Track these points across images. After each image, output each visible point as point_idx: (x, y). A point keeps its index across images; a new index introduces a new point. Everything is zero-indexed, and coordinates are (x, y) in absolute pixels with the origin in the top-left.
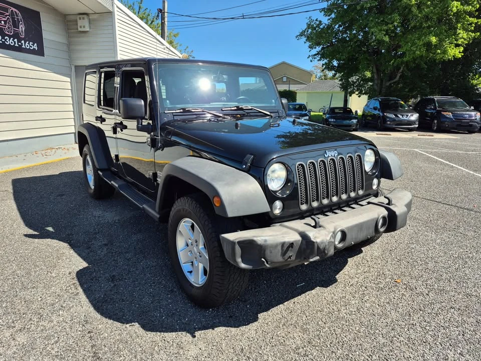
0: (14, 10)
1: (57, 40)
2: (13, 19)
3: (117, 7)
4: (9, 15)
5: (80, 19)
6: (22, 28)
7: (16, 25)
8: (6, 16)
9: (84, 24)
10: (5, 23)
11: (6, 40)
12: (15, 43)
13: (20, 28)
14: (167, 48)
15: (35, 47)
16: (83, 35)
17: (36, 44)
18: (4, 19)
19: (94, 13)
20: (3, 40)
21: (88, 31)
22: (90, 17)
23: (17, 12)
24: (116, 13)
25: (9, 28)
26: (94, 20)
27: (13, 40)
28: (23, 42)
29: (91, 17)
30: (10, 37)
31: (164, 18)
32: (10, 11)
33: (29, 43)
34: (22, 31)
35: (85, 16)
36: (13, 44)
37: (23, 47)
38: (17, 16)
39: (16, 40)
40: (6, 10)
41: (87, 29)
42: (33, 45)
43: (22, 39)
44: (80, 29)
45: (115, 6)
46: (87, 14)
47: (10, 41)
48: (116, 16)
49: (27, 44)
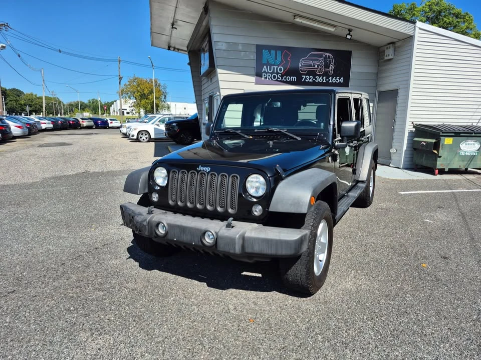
0: (328, 54)
1: (360, 71)
2: (326, 62)
3: (420, 29)
4: (322, 60)
5: (387, 48)
6: (332, 67)
7: (327, 66)
8: (320, 60)
9: (389, 53)
10: (318, 67)
11: (316, 79)
12: (323, 80)
13: (330, 67)
15: (342, 80)
16: (388, 63)
17: (342, 78)
18: (318, 63)
19: (397, 40)
20: (314, 79)
21: (392, 59)
22: (396, 45)
23: (330, 55)
24: (417, 35)
25: (320, 69)
27: (322, 78)
28: (330, 78)
29: (398, 44)
30: (320, 76)
32: (324, 56)
33: (336, 79)
34: (331, 70)
35: (391, 45)
36: (321, 81)
37: (330, 82)
38: (329, 58)
39: (324, 78)
40: (321, 56)
41: (391, 57)
42: (339, 79)
43: (330, 76)
44: (386, 58)
45: (417, 29)
46: (393, 43)
47: (319, 79)
48: (416, 39)
49: (334, 79)
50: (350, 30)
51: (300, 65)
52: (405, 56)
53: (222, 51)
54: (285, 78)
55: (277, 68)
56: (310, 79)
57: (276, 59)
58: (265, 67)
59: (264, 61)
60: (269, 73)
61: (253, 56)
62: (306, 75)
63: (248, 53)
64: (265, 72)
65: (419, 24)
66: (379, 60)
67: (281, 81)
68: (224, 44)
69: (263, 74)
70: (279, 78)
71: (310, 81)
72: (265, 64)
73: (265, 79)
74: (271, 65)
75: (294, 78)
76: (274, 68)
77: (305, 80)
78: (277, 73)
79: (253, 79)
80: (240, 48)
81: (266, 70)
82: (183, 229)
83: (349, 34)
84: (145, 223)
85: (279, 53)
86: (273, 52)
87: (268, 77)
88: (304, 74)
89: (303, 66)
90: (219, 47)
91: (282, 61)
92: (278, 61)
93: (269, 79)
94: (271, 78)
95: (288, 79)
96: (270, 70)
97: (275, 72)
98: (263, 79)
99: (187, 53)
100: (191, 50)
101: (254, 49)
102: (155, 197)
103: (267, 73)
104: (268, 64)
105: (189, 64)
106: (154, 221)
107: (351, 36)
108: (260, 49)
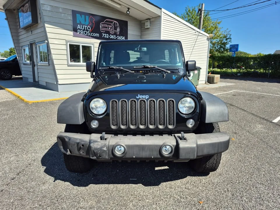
0: (115, 22)
1: (135, 34)
2: (115, 26)
3: (164, 12)
4: (113, 25)
5: (146, 22)
6: (118, 30)
7: (115, 29)
8: (112, 25)
9: (148, 25)
10: (111, 29)
11: (110, 36)
12: (114, 37)
13: (117, 30)
14: (197, 31)
16: (147, 30)
17: (124, 37)
18: (110, 27)
19: (152, 18)
20: (109, 36)
21: (149, 28)
22: (151, 21)
23: (117, 22)
24: (162, 16)
25: (112, 30)
26: (152, 21)
27: (114, 36)
28: (118, 36)
30: (112, 34)
31: (201, 14)
32: (113, 23)
33: (121, 37)
34: (118, 32)
35: (148, 20)
36: (113, 38)
37: (118, 39)
38: (117, 24)
39: (115, 36)
40: (112, 22)
41: (149, 27)
42: (123, 37)
43: (118, 35)
44: (146, 27)
45: (162, 12)
46: (149, 19)
47: (112, 37)
48: (162, 18)
49: (120, 37)
50: (129, 9)
51: (101, 27)
52: (157, 27)
53: (48, 11)
54: (92, 34)
55: (87, 27)
56: (107, 36)
57: (85, 21)
58: (79, 25)
59: (78, 22)
60: (82, 30)
61: (70, 18)
62: (104, 33)
63: (66, 15)
64: (79, 29)
65: (163, 10)
66: (141, 28)
67: (89, 36)
68: (49, 7)
69: (78, 30)
70: (89, 34)
71: (107, 37)
72: (78, 24)
73: (80, 34)
74: (83, 25)
75: (97, 35)
76: (85, 27)
77: (104, 36)
78: (87, 31)
79: (72, 33)
80: (61, 10)
81: (80, 28)
82: (142, 147)
83: (128, 11)
84: (105, 149)
85: (87, 17)
86: (83, 16)
87: (81, 32)
88: (103, 33)
89: (102, 27)
90: (45, 8)
91: (89, 23)
92: (87, 23)
93: (82, 34)
94: (83, 33)
95: (94, 35)
96: (83, 28)
97: (86, 29)
98: (78, 33)
99: (3, 11)
100: (8, 8)
101: (70, 13)
102: (95, 124)
103: (80, 30)
104: (80, 24)
105: (7, 19)
106: (111, 145)
107: (129, 12)
108: (74, 13)
